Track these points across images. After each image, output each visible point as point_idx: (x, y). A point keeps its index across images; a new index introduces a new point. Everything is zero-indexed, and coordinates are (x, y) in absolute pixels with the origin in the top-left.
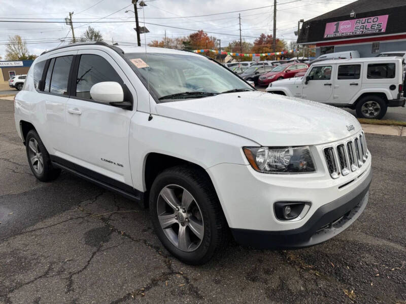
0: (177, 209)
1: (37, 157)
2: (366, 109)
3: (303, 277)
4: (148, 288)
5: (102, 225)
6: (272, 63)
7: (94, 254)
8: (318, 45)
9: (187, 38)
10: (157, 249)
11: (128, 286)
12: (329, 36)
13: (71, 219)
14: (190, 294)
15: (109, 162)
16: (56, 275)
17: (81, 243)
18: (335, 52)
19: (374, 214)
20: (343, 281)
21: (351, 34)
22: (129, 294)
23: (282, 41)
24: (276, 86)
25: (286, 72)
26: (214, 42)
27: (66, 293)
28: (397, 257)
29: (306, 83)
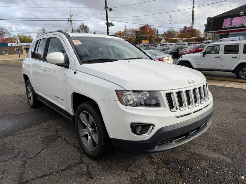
0: (87, 126)
1: (31, 95)
2: (243, 73)
3: (157, 172)
4: (65, 170)
5: (54, 133)
6: (188, 44)
7: (44, 149)
8: (218, 33)
9: (138, 29)
10: (79, 149)
11: (54, 168)
12: (225, 27)
13: (39, 129)
14: (86, 175)
15: (58, 97)
16: (19, 158)
17: (39, 142)
18: (230, 37)
19: (220, 138)
20: (182, 176)
21: (241, 25)
22: (53, 172)
23: (198, 30)
24: (184, 57)
25: (196, 49)
26: (155, 31)
27: (21, 168)
28: (223, 165)
29: (204, 56)
